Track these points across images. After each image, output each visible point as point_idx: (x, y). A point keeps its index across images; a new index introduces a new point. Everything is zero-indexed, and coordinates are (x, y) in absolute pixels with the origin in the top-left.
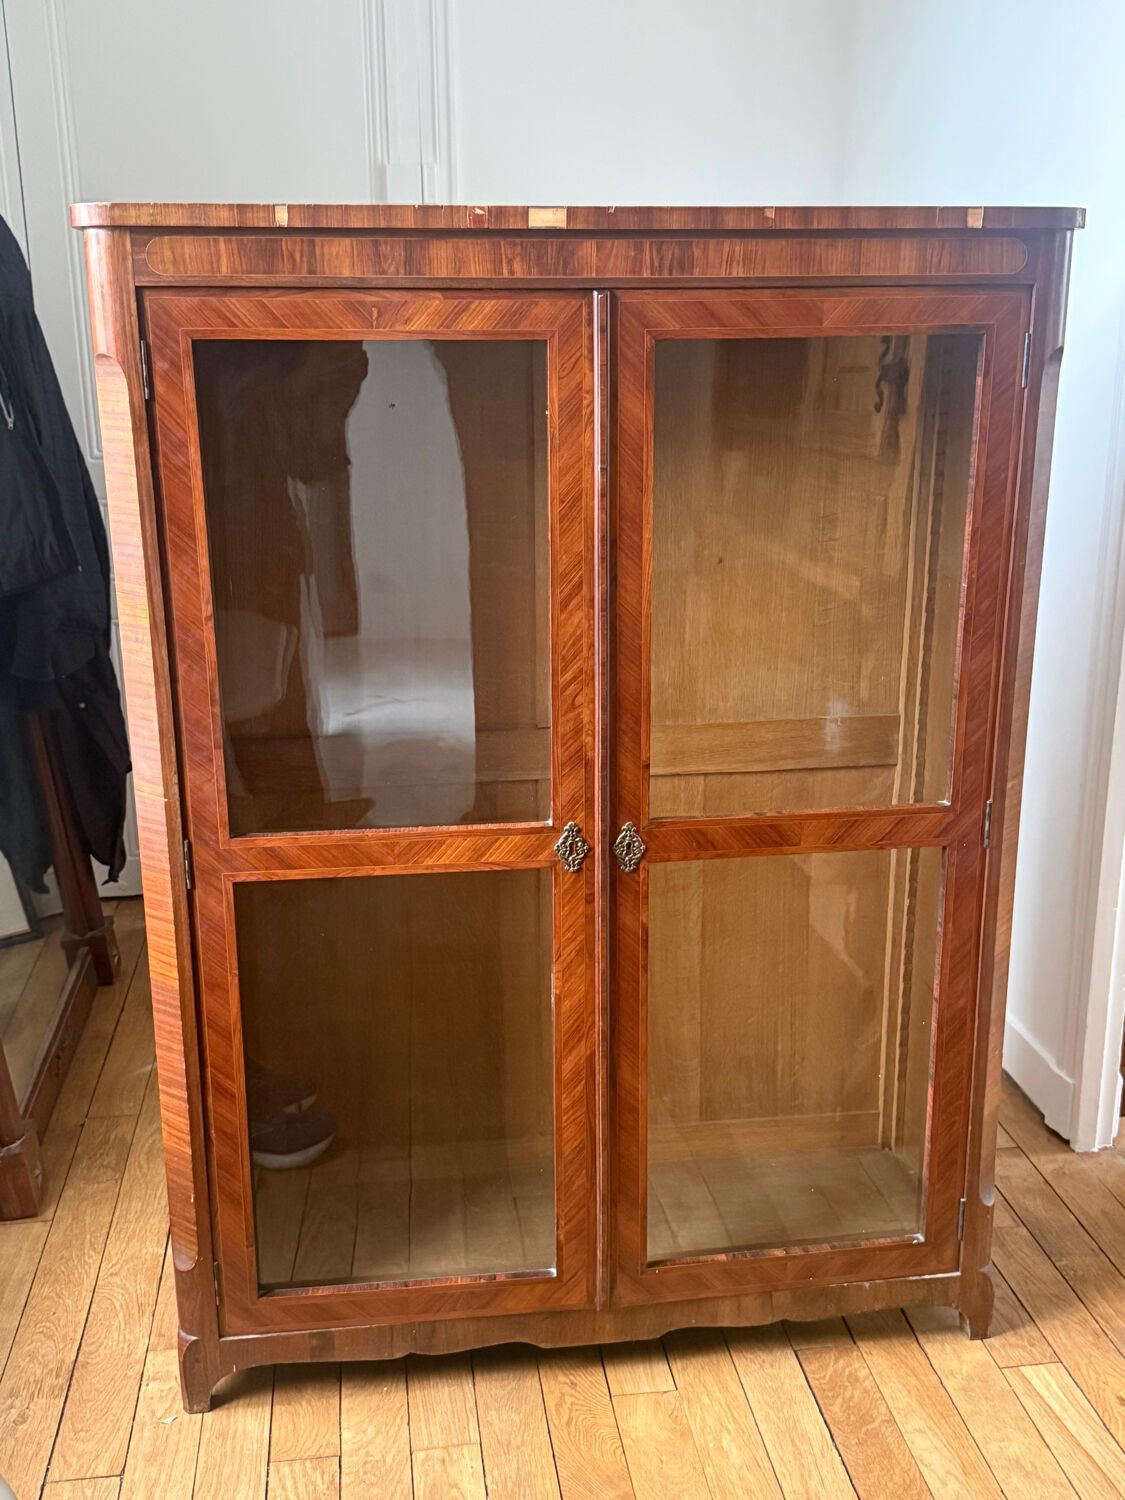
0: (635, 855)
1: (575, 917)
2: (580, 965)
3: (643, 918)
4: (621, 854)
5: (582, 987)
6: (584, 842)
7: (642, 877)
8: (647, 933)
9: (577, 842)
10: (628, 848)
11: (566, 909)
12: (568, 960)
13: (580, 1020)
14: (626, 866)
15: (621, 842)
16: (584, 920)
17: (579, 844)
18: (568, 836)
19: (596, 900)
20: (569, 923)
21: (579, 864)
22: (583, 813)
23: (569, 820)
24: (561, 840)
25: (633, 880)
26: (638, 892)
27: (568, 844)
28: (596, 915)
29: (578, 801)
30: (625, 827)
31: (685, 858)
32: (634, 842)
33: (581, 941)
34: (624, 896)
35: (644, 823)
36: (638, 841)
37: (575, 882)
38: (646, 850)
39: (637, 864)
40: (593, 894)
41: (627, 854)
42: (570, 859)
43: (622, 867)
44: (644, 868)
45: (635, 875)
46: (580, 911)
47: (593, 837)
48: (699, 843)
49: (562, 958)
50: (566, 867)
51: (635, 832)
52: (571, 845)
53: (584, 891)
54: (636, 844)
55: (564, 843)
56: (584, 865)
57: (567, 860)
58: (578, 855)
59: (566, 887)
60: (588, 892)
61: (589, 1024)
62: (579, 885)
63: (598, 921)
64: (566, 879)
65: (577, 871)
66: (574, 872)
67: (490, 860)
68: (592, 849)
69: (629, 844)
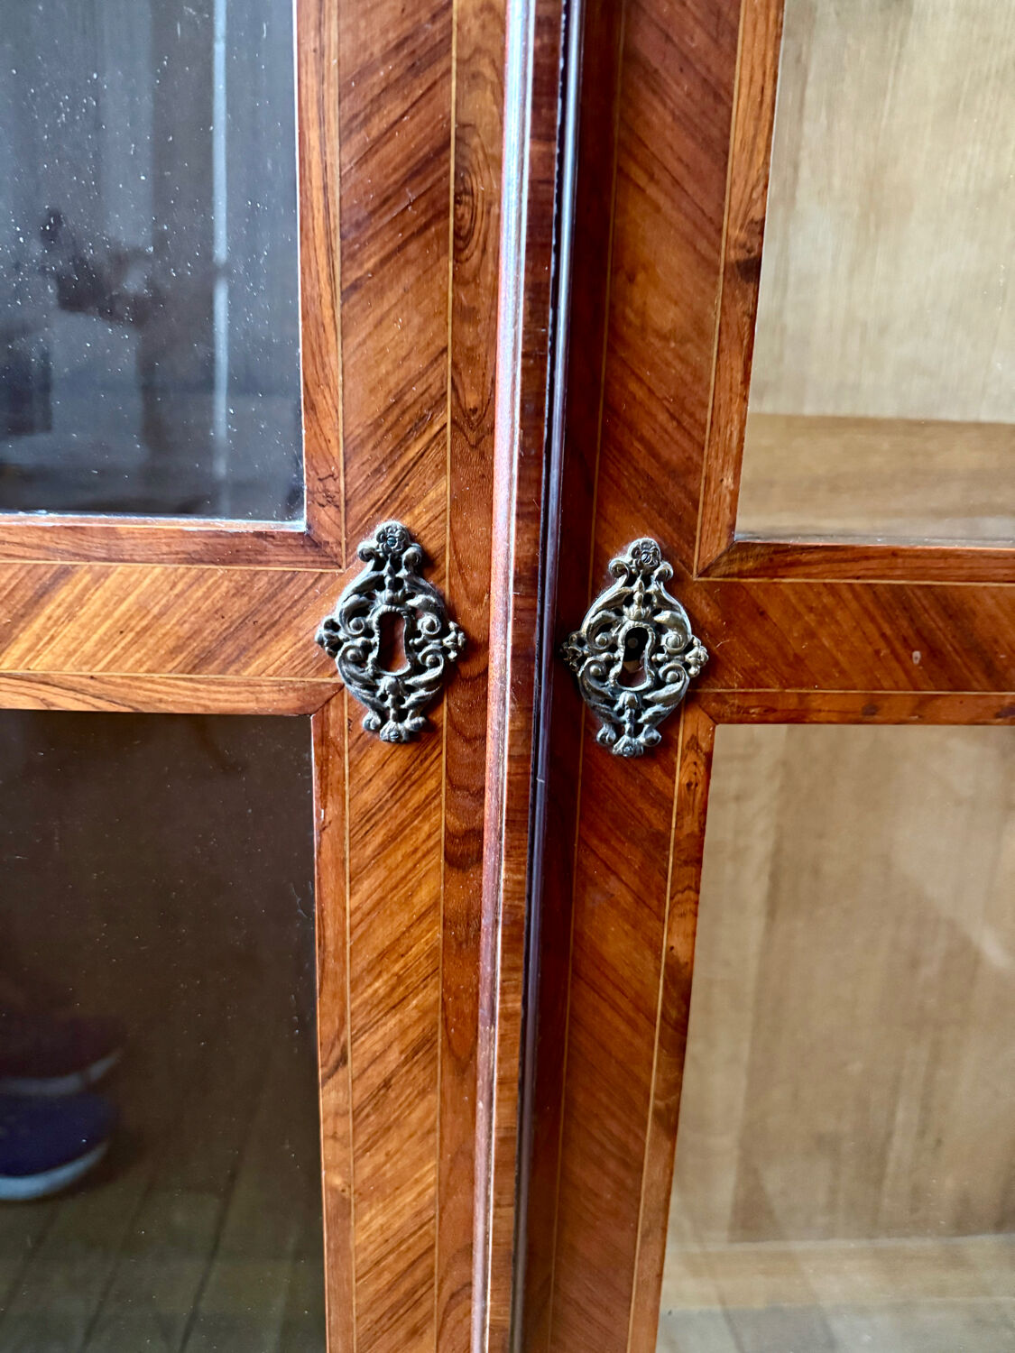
0: (659, 683)
1: (404, 919)
2: (423, 1093)
3: (672, 939)
4: (602, 678)
5: (429, 1173)
6: (446, 612)
7: (680, 778)
8: (686, 998)
9: (414, 614)
10: (633, 654)
11: (366, 886)
12: (375, 1076)
13: (419, 1273)
14: (619, 730)
15: (604, 626)
16: (437, 934)
17: (425, 621)
18: (377, 583)
19: (489, 857)
20: (382, 936)
21: (424, 707)
22: (445, 484)
23: (381, 508)
24: (345, 599)
25: (646, 787)
26: (660, 840)
27: (373, 619)
28: (486, 921)
29: (421, 423)
30: (625, 558)
31: (869, 713)
32: (660, 629)
33: (424, 1013)
34: (603, 850)
35: (709, 548)
36: (679, 625)
37: (405, 781)
38: (710, 669)
39: (667, 724)
40: (478, 834)
41: (627, 679)
42: (385, 682)
43: (605, 731)
44: (694, 744)
45: (655, 774)
46: (423, 896)
47: (481, 598)
48: (934, 653)
49: (352, 1067)
50: (371, 717)
51: (672, 583)
52: (387, 621)
53: (440, 820)
54: (670, 637)
55: (359, 611)
56: (442, 715)
57: (372, 688)
58: (418, 669)
59: (368, 796)
60: (458, 825)
61: (448, 1287)
62: (419, 796)
63: (493, 942)
64: (369, 765)
65: (414, 737)
66: (398, 740)
67: (38, 667)
68: (475, 648)
69: (636, 636)
